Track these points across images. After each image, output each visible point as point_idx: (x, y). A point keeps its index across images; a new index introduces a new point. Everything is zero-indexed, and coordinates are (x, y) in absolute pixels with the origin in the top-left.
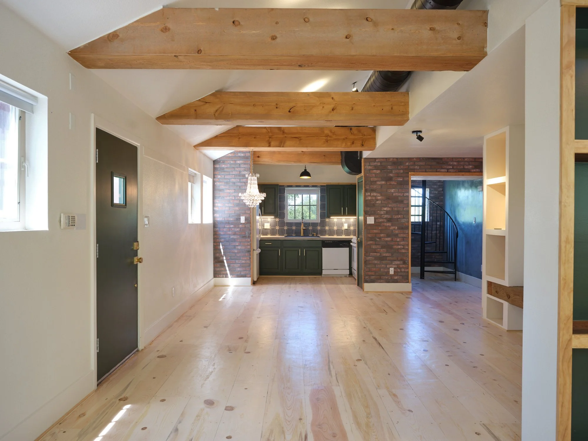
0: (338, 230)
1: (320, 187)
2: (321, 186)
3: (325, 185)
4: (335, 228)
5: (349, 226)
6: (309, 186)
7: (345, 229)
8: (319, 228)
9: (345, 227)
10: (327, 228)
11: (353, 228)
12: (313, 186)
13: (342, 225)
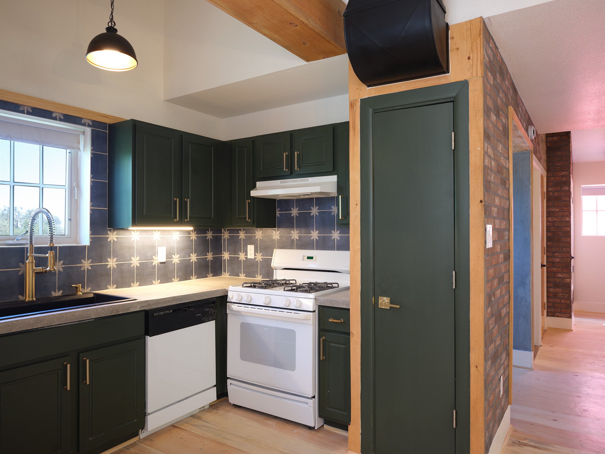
0: (143, 267)
1: (89, 126)
2: (93, 121)
3: (108, 121)
4: (135, 261)
5: (169, 255)
6: (54, 115)
7: (161, 263)
8: (86, 264)
9: (161, 257)
10: (112, 263)
11: (179, 257)
12: (68, 118)
13: (153, 249)
